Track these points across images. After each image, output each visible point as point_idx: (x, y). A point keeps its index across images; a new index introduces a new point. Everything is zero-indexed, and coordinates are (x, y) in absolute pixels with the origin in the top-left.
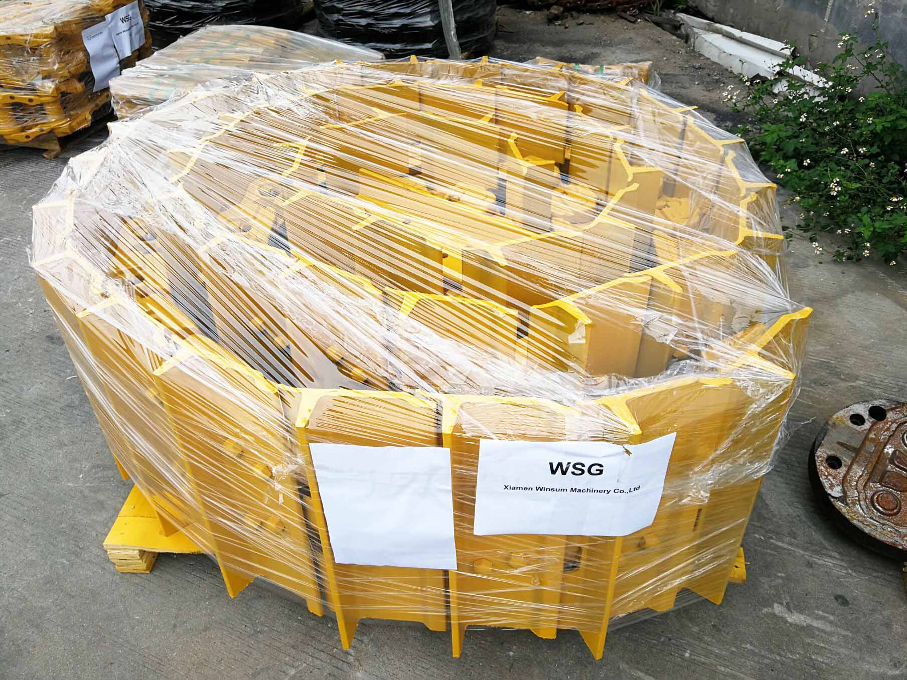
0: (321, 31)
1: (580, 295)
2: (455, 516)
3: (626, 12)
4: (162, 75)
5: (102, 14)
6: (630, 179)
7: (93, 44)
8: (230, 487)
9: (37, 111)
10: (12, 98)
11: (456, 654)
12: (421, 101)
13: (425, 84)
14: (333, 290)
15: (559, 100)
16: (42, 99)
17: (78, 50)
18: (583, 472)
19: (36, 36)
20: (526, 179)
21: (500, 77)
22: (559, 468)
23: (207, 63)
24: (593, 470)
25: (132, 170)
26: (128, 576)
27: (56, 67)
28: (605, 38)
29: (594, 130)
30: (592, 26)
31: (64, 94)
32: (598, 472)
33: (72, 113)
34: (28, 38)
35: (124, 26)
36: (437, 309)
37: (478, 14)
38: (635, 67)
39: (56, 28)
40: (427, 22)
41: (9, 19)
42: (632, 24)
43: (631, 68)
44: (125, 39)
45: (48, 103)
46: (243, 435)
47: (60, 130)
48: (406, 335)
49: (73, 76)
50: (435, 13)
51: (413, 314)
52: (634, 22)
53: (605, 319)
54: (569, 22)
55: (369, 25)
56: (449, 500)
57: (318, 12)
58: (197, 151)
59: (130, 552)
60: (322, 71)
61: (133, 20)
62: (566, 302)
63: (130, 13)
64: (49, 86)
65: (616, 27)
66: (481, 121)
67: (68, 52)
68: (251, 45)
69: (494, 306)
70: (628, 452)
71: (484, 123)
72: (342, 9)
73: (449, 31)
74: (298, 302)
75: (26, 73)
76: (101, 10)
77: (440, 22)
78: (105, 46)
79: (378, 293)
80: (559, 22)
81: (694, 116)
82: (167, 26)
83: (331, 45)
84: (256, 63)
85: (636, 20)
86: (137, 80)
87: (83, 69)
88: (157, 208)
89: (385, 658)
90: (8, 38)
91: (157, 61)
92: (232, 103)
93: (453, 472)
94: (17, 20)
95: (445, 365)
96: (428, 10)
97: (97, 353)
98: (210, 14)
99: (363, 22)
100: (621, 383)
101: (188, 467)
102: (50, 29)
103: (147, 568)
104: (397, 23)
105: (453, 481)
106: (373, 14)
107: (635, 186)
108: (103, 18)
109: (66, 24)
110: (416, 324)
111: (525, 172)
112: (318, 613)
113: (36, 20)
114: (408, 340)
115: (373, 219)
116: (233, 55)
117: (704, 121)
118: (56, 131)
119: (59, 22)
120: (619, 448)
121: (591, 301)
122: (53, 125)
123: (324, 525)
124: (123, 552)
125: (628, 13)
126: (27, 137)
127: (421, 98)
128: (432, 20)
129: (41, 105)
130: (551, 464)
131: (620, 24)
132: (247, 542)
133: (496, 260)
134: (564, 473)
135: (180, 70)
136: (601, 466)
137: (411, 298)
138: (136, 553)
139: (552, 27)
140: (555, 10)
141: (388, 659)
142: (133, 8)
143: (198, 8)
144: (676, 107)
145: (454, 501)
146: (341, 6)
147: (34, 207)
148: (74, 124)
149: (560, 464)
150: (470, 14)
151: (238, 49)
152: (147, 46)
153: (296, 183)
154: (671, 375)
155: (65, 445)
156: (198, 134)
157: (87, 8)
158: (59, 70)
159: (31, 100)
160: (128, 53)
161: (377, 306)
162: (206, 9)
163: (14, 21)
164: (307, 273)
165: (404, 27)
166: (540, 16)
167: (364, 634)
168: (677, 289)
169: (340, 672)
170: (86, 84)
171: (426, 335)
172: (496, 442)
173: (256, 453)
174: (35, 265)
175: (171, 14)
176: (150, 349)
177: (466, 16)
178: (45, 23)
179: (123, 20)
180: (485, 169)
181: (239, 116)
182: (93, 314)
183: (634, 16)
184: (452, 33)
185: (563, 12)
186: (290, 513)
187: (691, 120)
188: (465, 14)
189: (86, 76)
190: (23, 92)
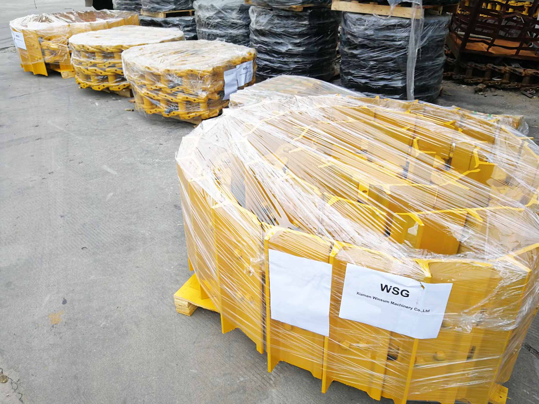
0: (341, 84)
1: (423, 213)
2: (331, 304)
3: (527, 91)
4: (254, 95)
5: (235, 65)
6: (476, 167)
7: (228, 78)
8: (232, 269)
9: (196, 105)
10: (187, 98)
11: (323, 391)
12: (375, 117)
13: (380, 109)
14: (300, 190)
15: (451, 124)
16: (200, 100)
17: (220, 80)
18: (398, 293)
19: (204, 72)
20: (417, 158)
21: (422, 111)
22: (386, 288)
23: (277, 91)
24: (404, 293)
25: (228, 129)
26: (180, 315)
27: (209, 87)
28: (509, 104)
29: (464, 141)
30: (503, 97)
31: (209, 99)
32: (406, 295)
33: (211, 108)
34: (200, 72)
35: (244, 71)
36: (346, 206)
37: (429, 83)
38: (511, 117)
39: (213, 69)
40: (399, 84)
41: (194, 63)
42: (529, 99)
43: (508, 117)
44: (243, 77)
45: (202, 103)
46: (242, 241)
47: (204, 116)
48: (327, 214)
49: (215, 92)
50: (404, 80)
51: (333, 205)
52: (531, 98)
53: (433, 226)
54: (488, 94)
55: (366, 83)
56: (329, 294)
57: (341, 75)
58: (258, 125)
59: (184, 302)
60: (328, 98)
61: (249, 69)
62: (414, 215)
63: (248, 66)
64: (204, 95)
65: (518, 99)
66: (402, 129)
67: (216, 81)
68: (301, 86)
69: (375, 209)
70: (422, 286)
71: (404, 130)
72: (353, 74)
73: (410, 89)
74: (282, 192)
75: (196, 87)
76: (235, 63)
77: (406, 85)
78: (233, 80)
79: (320, 194)
80: (482, 93)
81: (529, 142)
82: (265, 74)
83: (342, 90)
84: (300, 93)
85: (533, 97)
86: (243, 96)
87: (221, 89)
88: (233, 145)
89: (289, 387)
90: (192, 71)
91: (255, 88)
92: (281, 106)
93: (333, 279)
94: (198, 63)
95: (342, 230)
96: (400, 78)
97: (192, 199)
98: (287, 71)
99: (363, 81)
100: (429, 253)
101: (217, 258)
102: (211, 69)
103: (189, 314)
104: (382, 83)
105: (332, 284)
106: (370, 77)
107: (478, 170)
108: (235, 67)
109: (218, 67)
110: (333, 210)
111: (417, 155)
112: (261, 352)
113: (206, 64)
114: (328, 216)
115: (330, 164)
116: (290, 89)
117: (534, 145)
118: (202, 116)
119: (215, 66)
120: (418, 284)
121: (428, 217)
122: (201, 113)
123: (269, 295)
124: (181, 302)
125: (528, 92)
126: (189, 117)
127: (375, 116)
128: (402, 83)
129: (199, 103)
130: (382, 285)
131: (522, 98)
132: (234, 301)
133: (385, 190)
134: (388, 291)
135: (264, 93)
136: (408, 292)
137: (334, 199)
138: (187, 303)
139: (476, 95)
140: (480, 86)
141: (290, 388)
142: (250, 64)
143: (281, 67)
144: (520, 136)
145: (331, 296)
146: (353, 72)
147: (183, 137)
148: (211, 114)
149: (386, 286)
150: (424, 83)
151: (294, 87)
152: (253, 82)
153: (298, 144)
154: (459, 257)
155: (170, 253)
156: (261, 118)
157: (229, 62)
158: (210, 88)
159: (195, 100)
160: (243, 84)
161: (318, 200)
162: (285, 68)
163: (195, 64)
164: (290, 181)
165: (385, 86)
166: (470, 89)
167: (281, 373)
168: (481, 220)
169: (264, 386)
170: (220, 96)
171: (337, 215)
172: (355, 266)
173: (246, 251)
174: (177, 159)
175: (268, 69)
176: (213, 198)
177: (422, 83)
178: (209, 66)
179: (244, 69)
180: (394, 150)
181: (282, 113)
182: (194, 181)
183: (532, 94)
184: (411, 91)
185: (486, 87)
186: (256, 287)
187: (526, 144)
188: (421, 82)
189: (221, 93)
190: (192, 96)
